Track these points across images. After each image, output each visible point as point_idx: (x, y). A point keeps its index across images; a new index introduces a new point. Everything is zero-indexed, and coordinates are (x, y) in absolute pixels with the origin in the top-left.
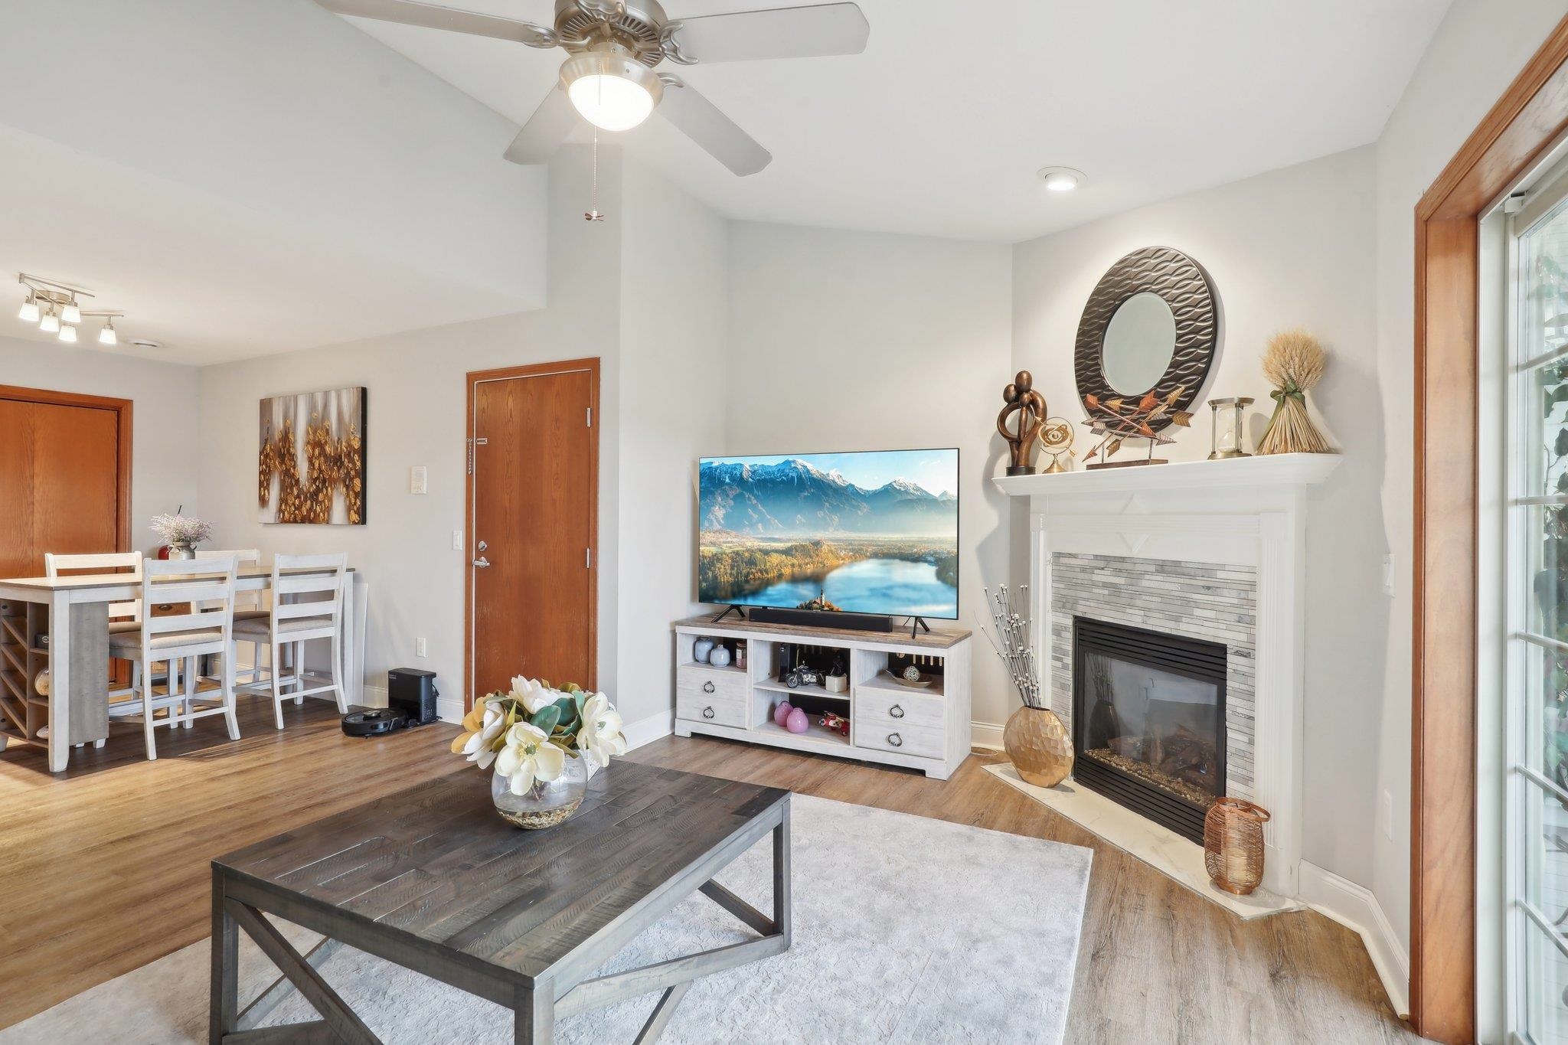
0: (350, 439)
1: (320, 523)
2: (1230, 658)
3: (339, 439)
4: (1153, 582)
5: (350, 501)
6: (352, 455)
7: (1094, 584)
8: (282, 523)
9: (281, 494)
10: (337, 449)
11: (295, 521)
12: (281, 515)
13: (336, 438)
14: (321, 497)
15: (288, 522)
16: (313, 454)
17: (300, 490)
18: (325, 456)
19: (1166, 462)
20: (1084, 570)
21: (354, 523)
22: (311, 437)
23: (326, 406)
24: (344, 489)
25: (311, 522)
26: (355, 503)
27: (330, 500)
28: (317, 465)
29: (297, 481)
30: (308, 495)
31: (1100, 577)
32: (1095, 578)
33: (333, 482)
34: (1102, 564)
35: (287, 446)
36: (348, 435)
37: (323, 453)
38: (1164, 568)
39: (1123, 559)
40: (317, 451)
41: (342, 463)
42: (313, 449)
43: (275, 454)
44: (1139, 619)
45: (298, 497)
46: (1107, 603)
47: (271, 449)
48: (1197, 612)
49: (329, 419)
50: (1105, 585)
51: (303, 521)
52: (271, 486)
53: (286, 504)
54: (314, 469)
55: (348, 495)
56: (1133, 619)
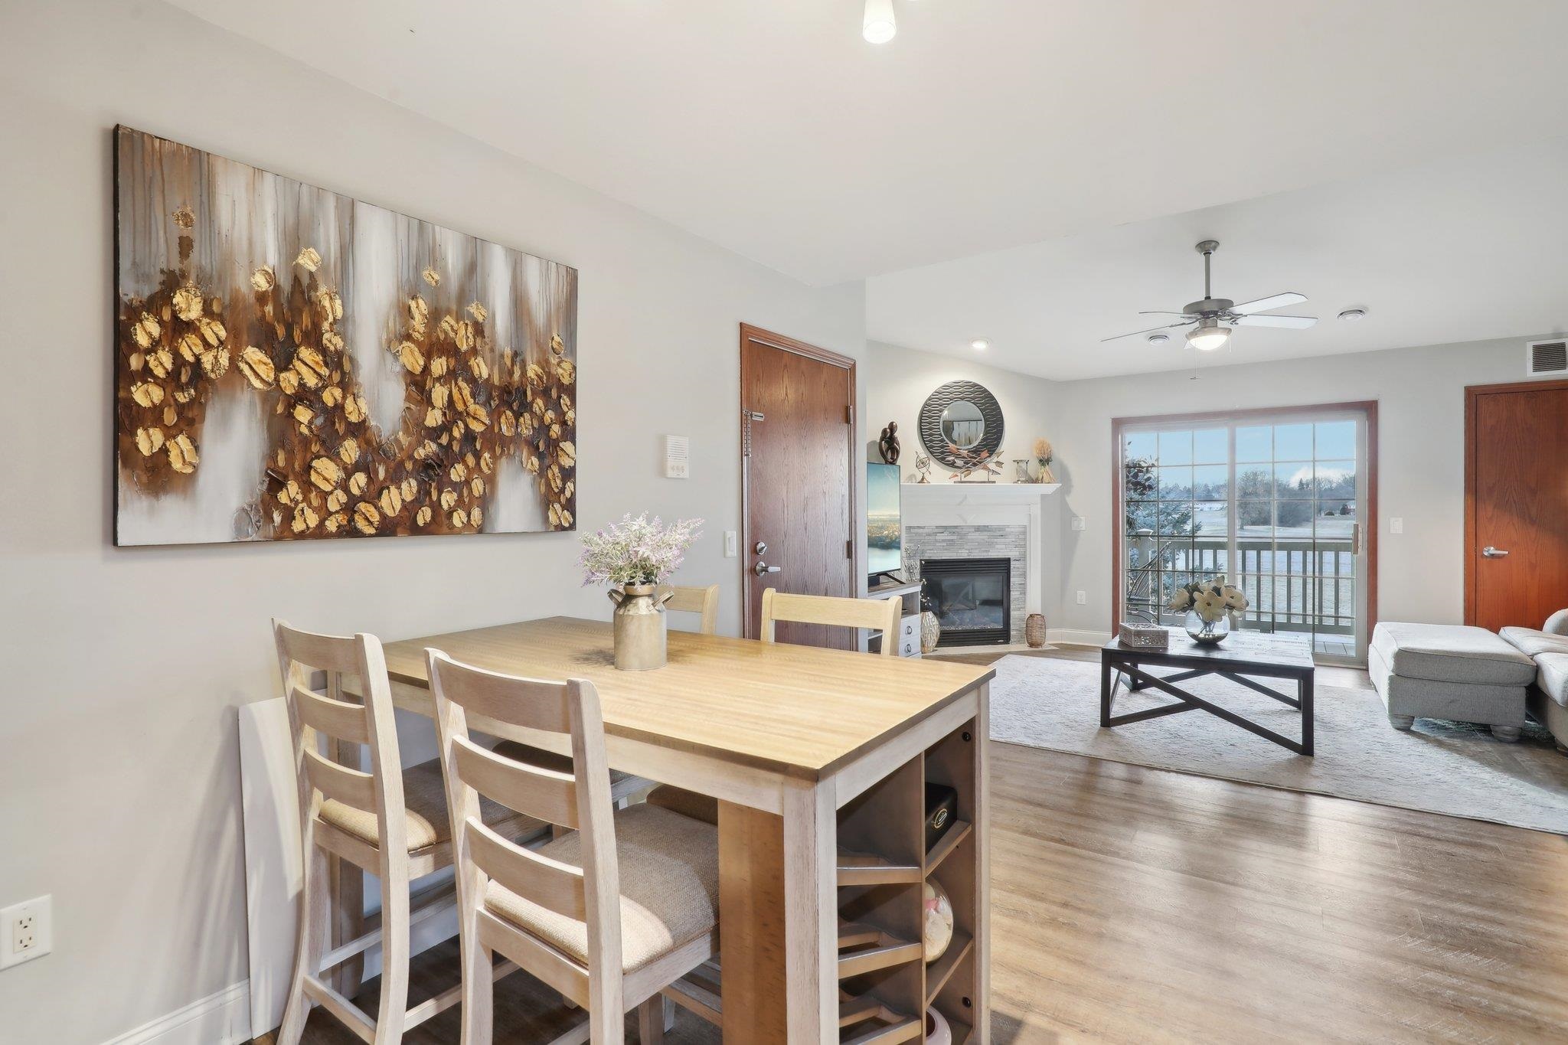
0: (547, 361)
1: (452, 530)
2: (1012, 563)
3: (516, 354)
4: (977, 536)
5: (548, 485)
6: (554, 393)
7: (936, 541)
8: (279, 538)
9: (273, 457)
10: (511, 373)
11: (350, 532)
12: (277, 518)
13: (508, 352)
14: (457, 473)
15: (319, 533)
16: (426, 369)
17: (374, 452)
18: (472, 380)
19: (994, 482)
20: (929, 535)
21: (560, 528)
22: (418, 324)
23: (472, 268)
24: (535, 460)
25: (415, 530)
26: (562, 490)
27: (490, 481)
28: (439, 394)
29: (359, 430)
30: (409, 466)
31: (940, 537)
32: (937, 538)
33: (494, 440)
34: (941, 531)
35: (306, 321)
36: (542, 351)
37: (460, 369)
38: (978, 529)
39: (956, 527)
40: (439, 366)
41: (525, 407)
42: (428, 356)
43: (234, 332)
44: (966, 554)
45: (360, 466)
46: (946, 549)
47: (207, 311)
48: (997, 546)
49: (483, 301)
50: (944, 541)
51: (387, 529)
52: (208, 430)
53: (307, 486)
54: (429, 403)
55: (542, 472)
56: (963, 554)
